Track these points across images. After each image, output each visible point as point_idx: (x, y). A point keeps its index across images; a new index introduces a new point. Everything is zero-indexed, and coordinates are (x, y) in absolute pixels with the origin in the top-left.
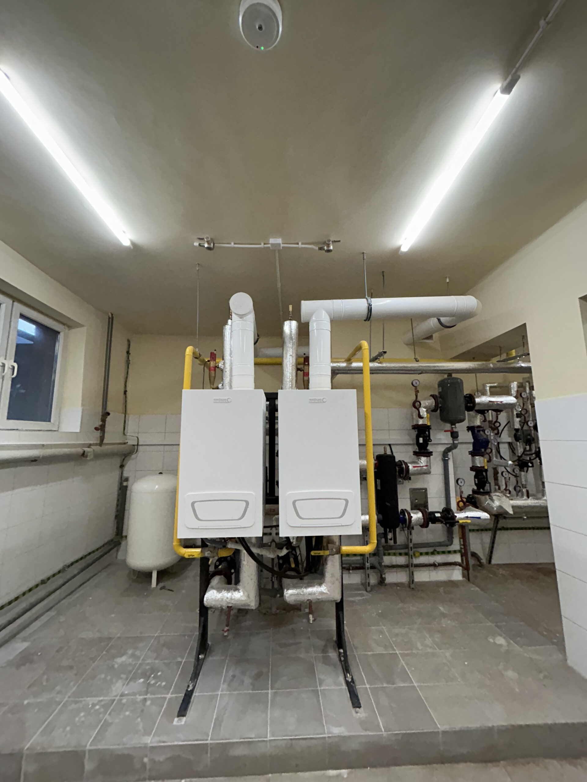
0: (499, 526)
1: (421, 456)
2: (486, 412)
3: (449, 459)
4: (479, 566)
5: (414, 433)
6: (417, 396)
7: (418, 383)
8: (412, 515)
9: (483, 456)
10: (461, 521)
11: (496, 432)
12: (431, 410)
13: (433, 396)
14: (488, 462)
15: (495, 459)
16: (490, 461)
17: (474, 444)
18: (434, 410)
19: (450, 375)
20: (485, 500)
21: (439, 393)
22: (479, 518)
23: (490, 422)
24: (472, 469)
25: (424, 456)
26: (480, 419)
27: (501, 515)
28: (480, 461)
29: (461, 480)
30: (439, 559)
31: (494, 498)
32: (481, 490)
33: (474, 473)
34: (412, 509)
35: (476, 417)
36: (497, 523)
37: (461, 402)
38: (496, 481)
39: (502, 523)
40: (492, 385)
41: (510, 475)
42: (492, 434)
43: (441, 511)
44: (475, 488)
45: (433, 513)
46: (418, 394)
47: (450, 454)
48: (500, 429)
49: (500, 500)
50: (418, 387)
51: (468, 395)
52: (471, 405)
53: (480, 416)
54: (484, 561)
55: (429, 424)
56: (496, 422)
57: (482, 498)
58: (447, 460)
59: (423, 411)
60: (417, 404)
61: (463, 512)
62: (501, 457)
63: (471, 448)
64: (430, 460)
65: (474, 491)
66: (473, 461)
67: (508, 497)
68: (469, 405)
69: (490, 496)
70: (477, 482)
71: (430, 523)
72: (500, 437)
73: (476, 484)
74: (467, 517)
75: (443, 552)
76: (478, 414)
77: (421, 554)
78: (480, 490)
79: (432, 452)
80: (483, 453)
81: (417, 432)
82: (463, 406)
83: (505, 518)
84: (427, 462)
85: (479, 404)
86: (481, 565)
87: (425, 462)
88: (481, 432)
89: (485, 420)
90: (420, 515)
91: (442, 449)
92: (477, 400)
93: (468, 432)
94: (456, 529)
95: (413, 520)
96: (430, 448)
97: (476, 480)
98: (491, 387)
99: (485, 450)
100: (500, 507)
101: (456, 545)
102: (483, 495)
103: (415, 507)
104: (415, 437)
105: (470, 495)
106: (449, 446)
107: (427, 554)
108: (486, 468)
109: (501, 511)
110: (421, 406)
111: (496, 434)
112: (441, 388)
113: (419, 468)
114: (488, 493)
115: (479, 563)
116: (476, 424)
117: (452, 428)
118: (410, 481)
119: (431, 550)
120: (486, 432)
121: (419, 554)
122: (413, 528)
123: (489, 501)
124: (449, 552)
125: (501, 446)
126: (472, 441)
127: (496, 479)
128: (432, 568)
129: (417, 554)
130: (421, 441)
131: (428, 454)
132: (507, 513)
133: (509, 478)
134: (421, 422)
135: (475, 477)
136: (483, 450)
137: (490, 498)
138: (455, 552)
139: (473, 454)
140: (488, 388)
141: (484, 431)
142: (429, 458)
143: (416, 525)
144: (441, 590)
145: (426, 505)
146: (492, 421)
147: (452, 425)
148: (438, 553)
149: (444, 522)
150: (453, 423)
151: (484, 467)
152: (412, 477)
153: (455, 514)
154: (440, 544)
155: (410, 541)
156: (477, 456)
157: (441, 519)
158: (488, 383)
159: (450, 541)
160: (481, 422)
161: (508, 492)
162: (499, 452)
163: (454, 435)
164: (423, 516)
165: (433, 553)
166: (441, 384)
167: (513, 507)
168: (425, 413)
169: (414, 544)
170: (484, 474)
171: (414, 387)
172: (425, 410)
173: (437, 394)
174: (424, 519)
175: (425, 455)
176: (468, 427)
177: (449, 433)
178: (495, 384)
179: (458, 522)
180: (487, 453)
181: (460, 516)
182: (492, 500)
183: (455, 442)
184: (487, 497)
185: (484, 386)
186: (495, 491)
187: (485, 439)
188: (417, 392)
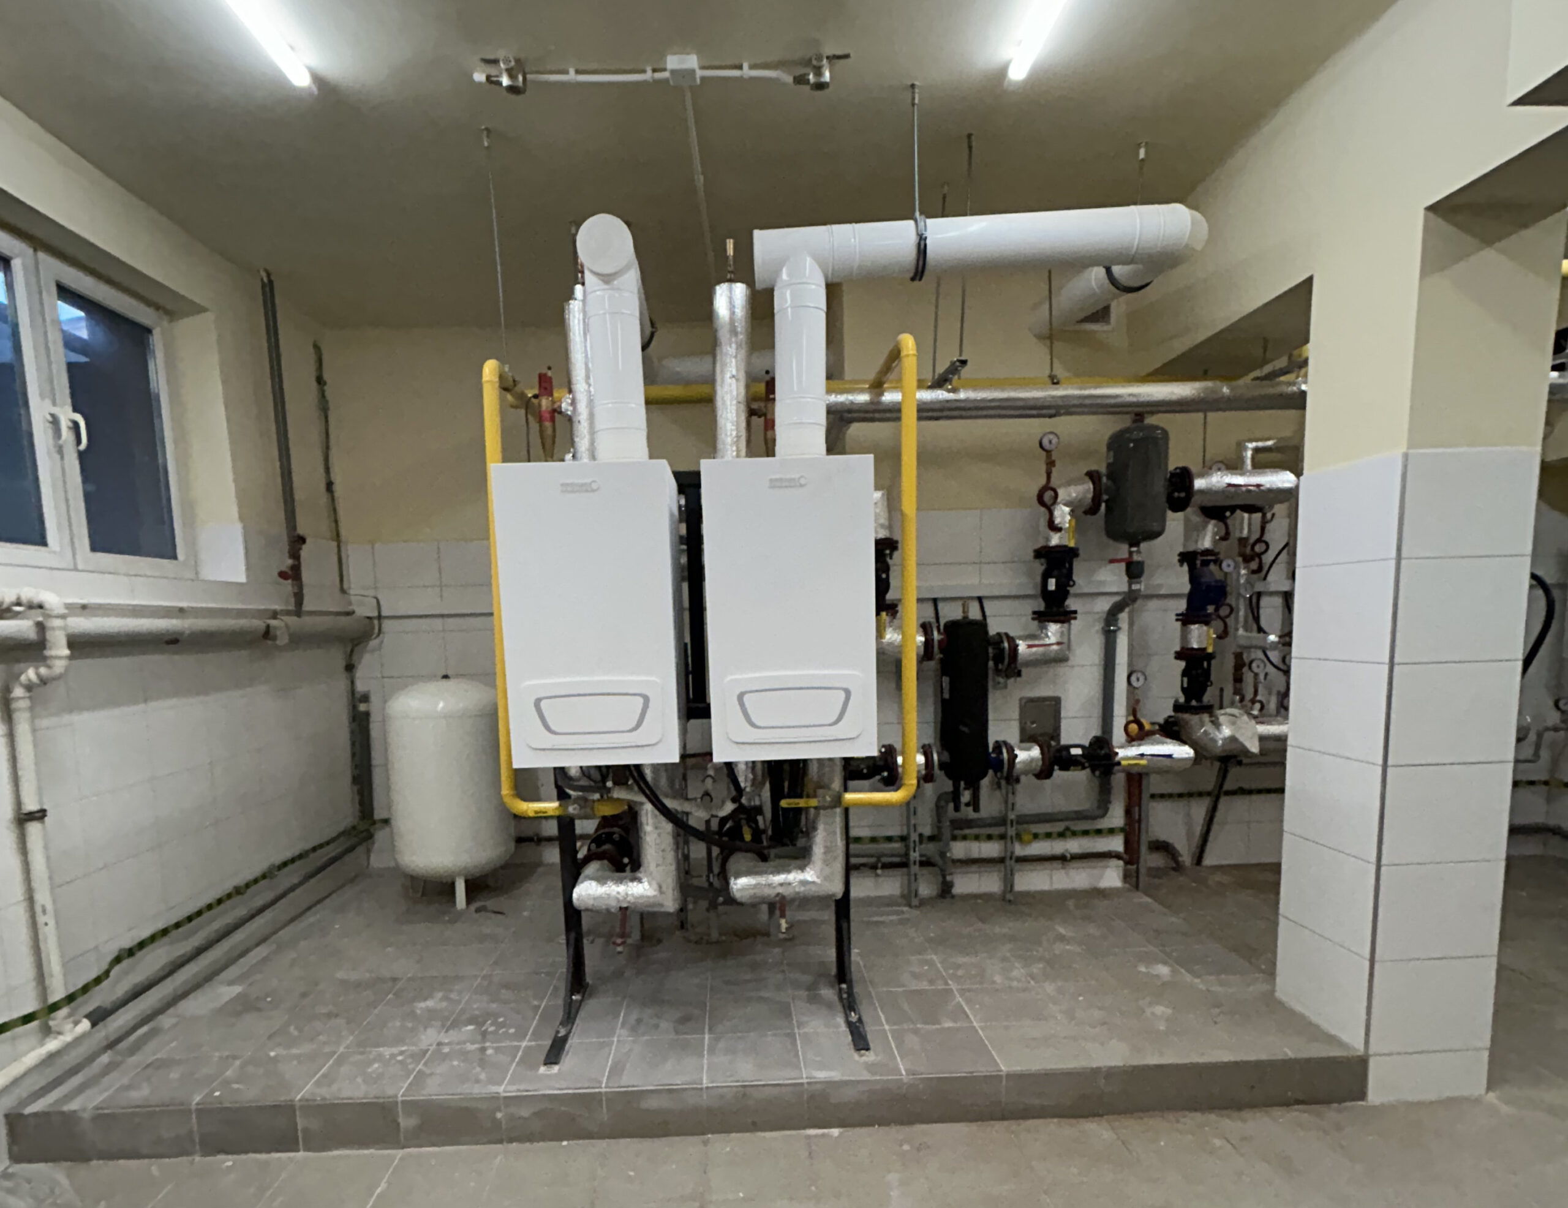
0: (1227, 786)
1: (1049, 621)
2: (1228, 514)
3: (1119, 629)
4: (1174, 869)
5: (1039, 567)
6: (1049, 475)
7: (1055, 440)
8: (1017, 752)
9: (1207, 623)
10: (1124, 763)
11: (1254, 565)
12: (1083, 509)
13: (1093, 476)
14: (1220, 637)
15: (1241, 632)
16: (1223, 635)
17: (1191, 598)
18: (1093, 510)
19: (1139, 417)
20: (1201, 725)
21: (1109, 466)
22: (1170, 756)
23: (1243, 541)
24: (1179, 656)
25: (1056, 622)
26: (1215, 534)
27: (1235, 757)
28: (1199, 636)
29: (1139, 675)
30: (1074, 846)
31: (1222, 719)
32: (1194, 703)
33: (1182, 664)
34: (1022, 741)
35: (1205, 527)
36: (1224, 777)
37: (1159, 487)
38: (1238, 685)
39: (1236, 777)
40: (1260, 444)
41: (1270, 669)
42: (1243, 572)
43: (1087, 744)
44: (1182, 700)
45: (1068, 748)
46: (1054, 470)
47: (1124, 617)
48: (1268, 558)
49: (1233, 723)
50: (1053, 453)
51: (1178, 471)
52: (1183, 495)
53: (1215, 526)
54: (1186, 859)
55: (1072, 544)
56: (1259, 540)
57: (1193, 719)
58: (1115, 632)
59: (1063, 514)
60: (1048, 495)
61: (1133, 746)
62: (1260, 630)
63: (1182, 605)
64: (1069, 630)
65: (1177, 707)
66: (1184, 637)
67: (1255, 717)
68: (1176, 494)
69: (1211, 715)
70: (1185, 685)
71: (1056, 767)
72: (1265, 578)
73: (1183, 689)
74: (1142, 755)
75: (1086, 833)
76: (1208, 520)
77: (1036, 836)
78: (1191, 701)
79: (1075, 612)
80: (1210, 615)
81: (1043, 567)
82: (1163, 499)
83: (1240, 763)
84: (1062, 633)
85: (1201, 492)
86: (1178, 867)
87: (1058, 635)
88: (1212, 567)
89: (1225, 538)
90: (1035, 752)
91: (1103, 605)
92: (1199, 484)
93: (1181, 565)
94: (1118, 780)
95: (1020, 762)
96: (1072, 604)
97: (1185, 679)
98: (1257, 450)
99: (1217, 610)
100: (1233, 739)
101: (1116, 817)
102: (1197, 714)
103: (1028, 738)
104: (1039, 579)
105: (1170, 717)
106: (1117, 598)
107: (1048, 836)
108: (1210, 650)
109: (1233, 746)
110: (1059, 500)
111: (1254, 572)
112: (1112, 453)
113: (1041, 649)
114: (1209, 709)
115: (1174, 865)
116: (1203, 545)
117: (1131, 553)
118: (1018, 679)
119: (1060, 827)
120: (1224, 565)
121: (1031, 837)
122: (1018, 780)
123: (1208, 727)
124: (1099, 832)
125: (1265, 601)
126: (1186, 588)
127: (1238, 679)
128: (1057, 864)
129: (1026, 837)
130: (1052, 584)
131: (1065, 617)
132: (1246, 752)
133: (1266, 674)
134: (1055, 540)
135: (1185, 673)
136: (1211, 609)
137: (1212, 722)
138: (1111, 831)
139: (1186, 619)
140: (1249, 454)
141: (1218, 562)
142: (1066, 625)
143: (1026, 773)
144: (1071, 903)
145: (1056, 735)
146: (1246, 539)
147: (1131, 545)
148: (1074, 834)
149: (1087, 765)
150: (1134, 542)
151: (1204, 649)
152: (1024, 671)
153: (1117, 750)
154: (1079, 816)
155: (1010, 806)
156: (1194, 623)
157: (1083, 760)
158: (1251, 441)
159: (1103, 805)
160: (1215, 542)
161: (1258, 706)
162: (1257, 619)
163: (1134, 571)
164: (1042, 753)
165: (1061, 835)
166: (1116, 443)
167: (1262, 739)
168: (1068, 518)
169: (1019, 817)
170: (1205, 664)
171: (1044, 453)
172: (1067, 509)
173: (1103, 469)
174: (1043, 759)
175: (1057, 618)
176: (1181, 554)
177: (1123, 566)
178: (1270, 443)
179: (1119, 763)
180: (1219, 617)
181: (1126, 753)
182: (1217, 725)
183: (1135, 587)
184: (1206, 717)
185: (1240, 447)
186: (1232, 704)
187: (1217, 581)
188: (1051, 464)
